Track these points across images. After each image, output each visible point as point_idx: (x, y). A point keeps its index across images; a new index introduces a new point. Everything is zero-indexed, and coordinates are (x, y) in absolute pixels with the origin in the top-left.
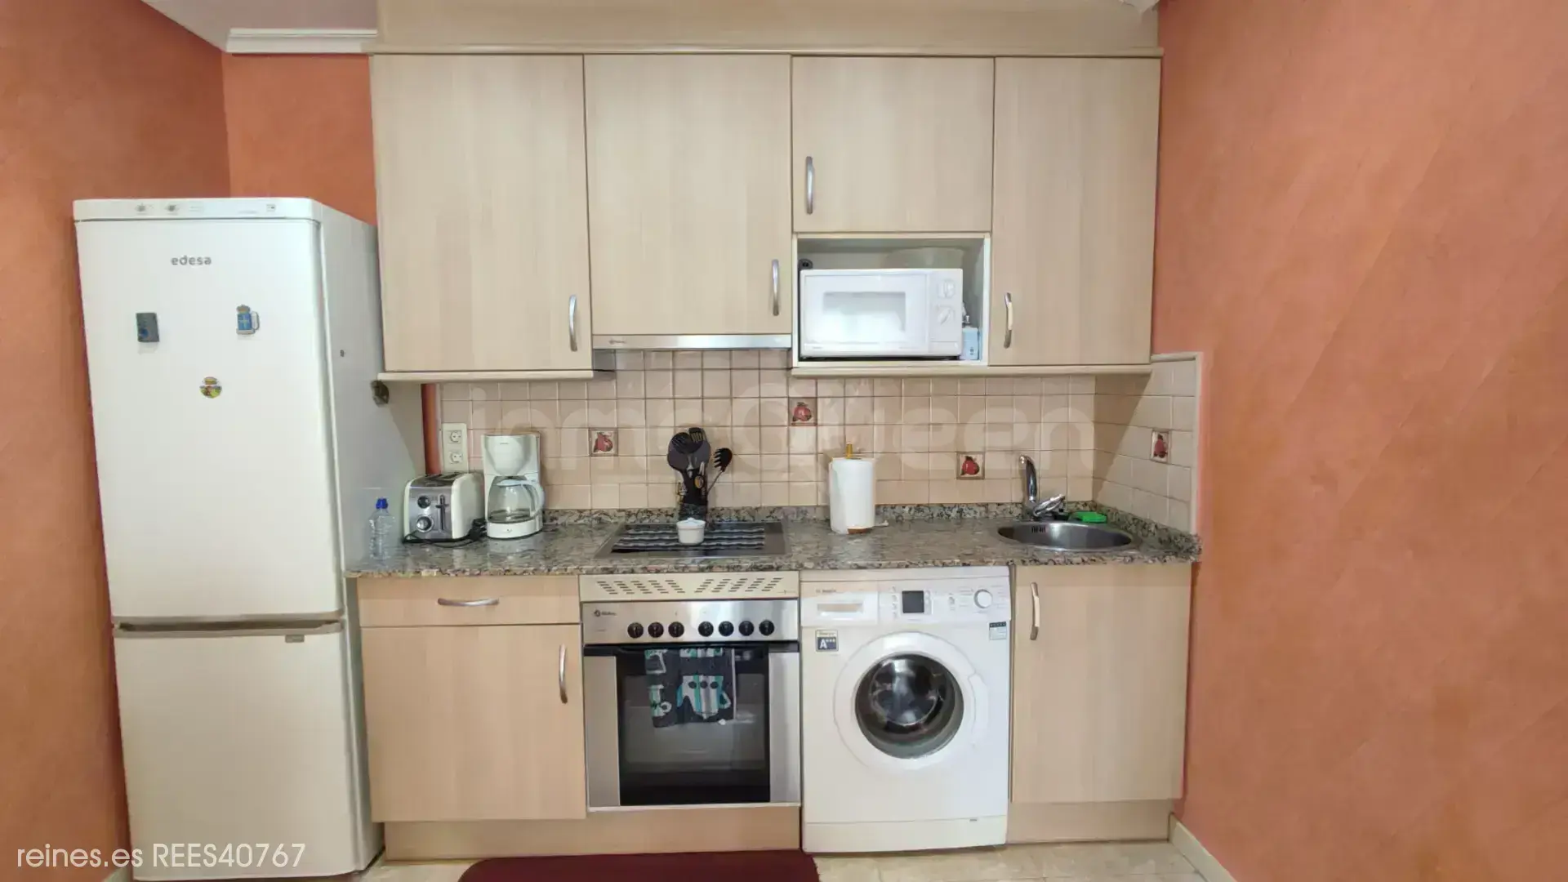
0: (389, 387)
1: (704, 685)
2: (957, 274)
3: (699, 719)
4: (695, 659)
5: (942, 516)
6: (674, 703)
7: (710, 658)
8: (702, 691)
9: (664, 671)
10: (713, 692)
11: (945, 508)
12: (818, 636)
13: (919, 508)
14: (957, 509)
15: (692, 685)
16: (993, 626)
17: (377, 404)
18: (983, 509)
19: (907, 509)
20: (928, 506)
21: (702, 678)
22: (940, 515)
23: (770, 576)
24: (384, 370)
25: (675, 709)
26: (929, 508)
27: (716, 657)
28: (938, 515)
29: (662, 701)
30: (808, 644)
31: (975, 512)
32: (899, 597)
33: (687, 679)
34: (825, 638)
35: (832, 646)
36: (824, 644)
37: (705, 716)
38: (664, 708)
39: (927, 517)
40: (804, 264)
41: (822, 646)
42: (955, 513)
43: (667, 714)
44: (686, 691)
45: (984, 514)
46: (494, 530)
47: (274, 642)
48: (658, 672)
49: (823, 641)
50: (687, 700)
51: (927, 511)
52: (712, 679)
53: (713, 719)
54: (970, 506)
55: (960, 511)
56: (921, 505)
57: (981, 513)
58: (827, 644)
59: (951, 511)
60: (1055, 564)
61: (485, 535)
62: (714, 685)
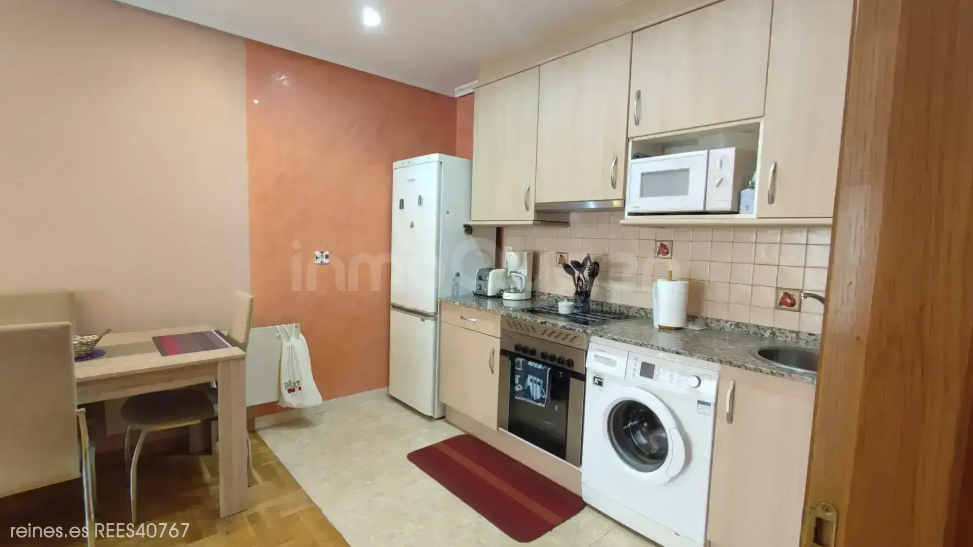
0: (473, 227)
2: (732, 151)
4: (533, 367)
5: (757, 334)
6: (524, 386)
7: (539, 369)
8: (535, 385)
9: (521, 369)
10: (538, 387)
11: (759, 329)
12: (594, 375)
13: (738, 325)
14: (770, 331)
15: (531, 380)
16: (700, 403)
17: (466, 234)
18: (794, 335)
19: (728, 324)
20: (746, 325)
21: (535, 378)
22: (755, 333)
23: (572, 334)
24: (471, 221)
25: (523, 390)
26: (747, 327)
27: (541, 369)
28: (754, 333)
29: (519, 384)
30: (589, 378)
31: (787, 337)
32: (638, 364)
33: (530, 377)
34: (598, 378)
35: (600, 384)
36: (596, 381)
37: (535, 399)
38: (519, 387)
39: (744, 333)
40: (639, 156)
41: (595, 382)
42: (769, 334)
43: (520, 391)
44: (529, 382)
45: (795, 340)
46: (506, 295)
47: (417, 319)
48: (519, 369)
49: (596, 379)
50: (529, 387)
51: (744, 328)
53: (537, 401)
54: (782, 331)
55: (773, 334)
56: (740, 323)
57: (792, 338)
58: (599, 381)
59: (765, 332)
60: (747, 369)
61: (502, 297)
62: (539, 384)
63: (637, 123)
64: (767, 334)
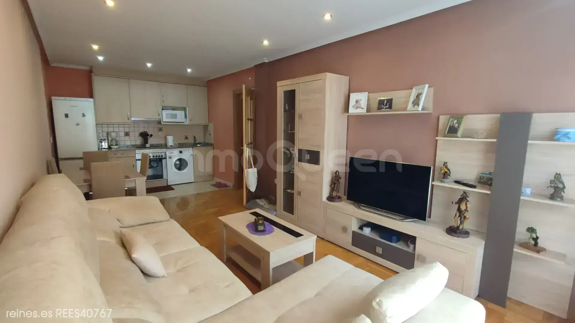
1: (155, 163)
2: (184, 112)
3: (154, 167)
15: (153, 163)
16: (191, 155)
18: (189, 142)
19: (178, 143)
20: (182, 143)
21: (154, 162)
23: (162, 149)
27: (155, 160)
30: (168, 158)
32: (179, 152)
33: (152, 162)
36: (170, 158)
40: (162, 109)
44: (152, 164)
50: (152, 165)
52: (155, 162)
53: (156, 167)
54: (187, 142)
56: (180, 143)
60: (199, 149)
63: (163, 102)
64: (184, 144)
